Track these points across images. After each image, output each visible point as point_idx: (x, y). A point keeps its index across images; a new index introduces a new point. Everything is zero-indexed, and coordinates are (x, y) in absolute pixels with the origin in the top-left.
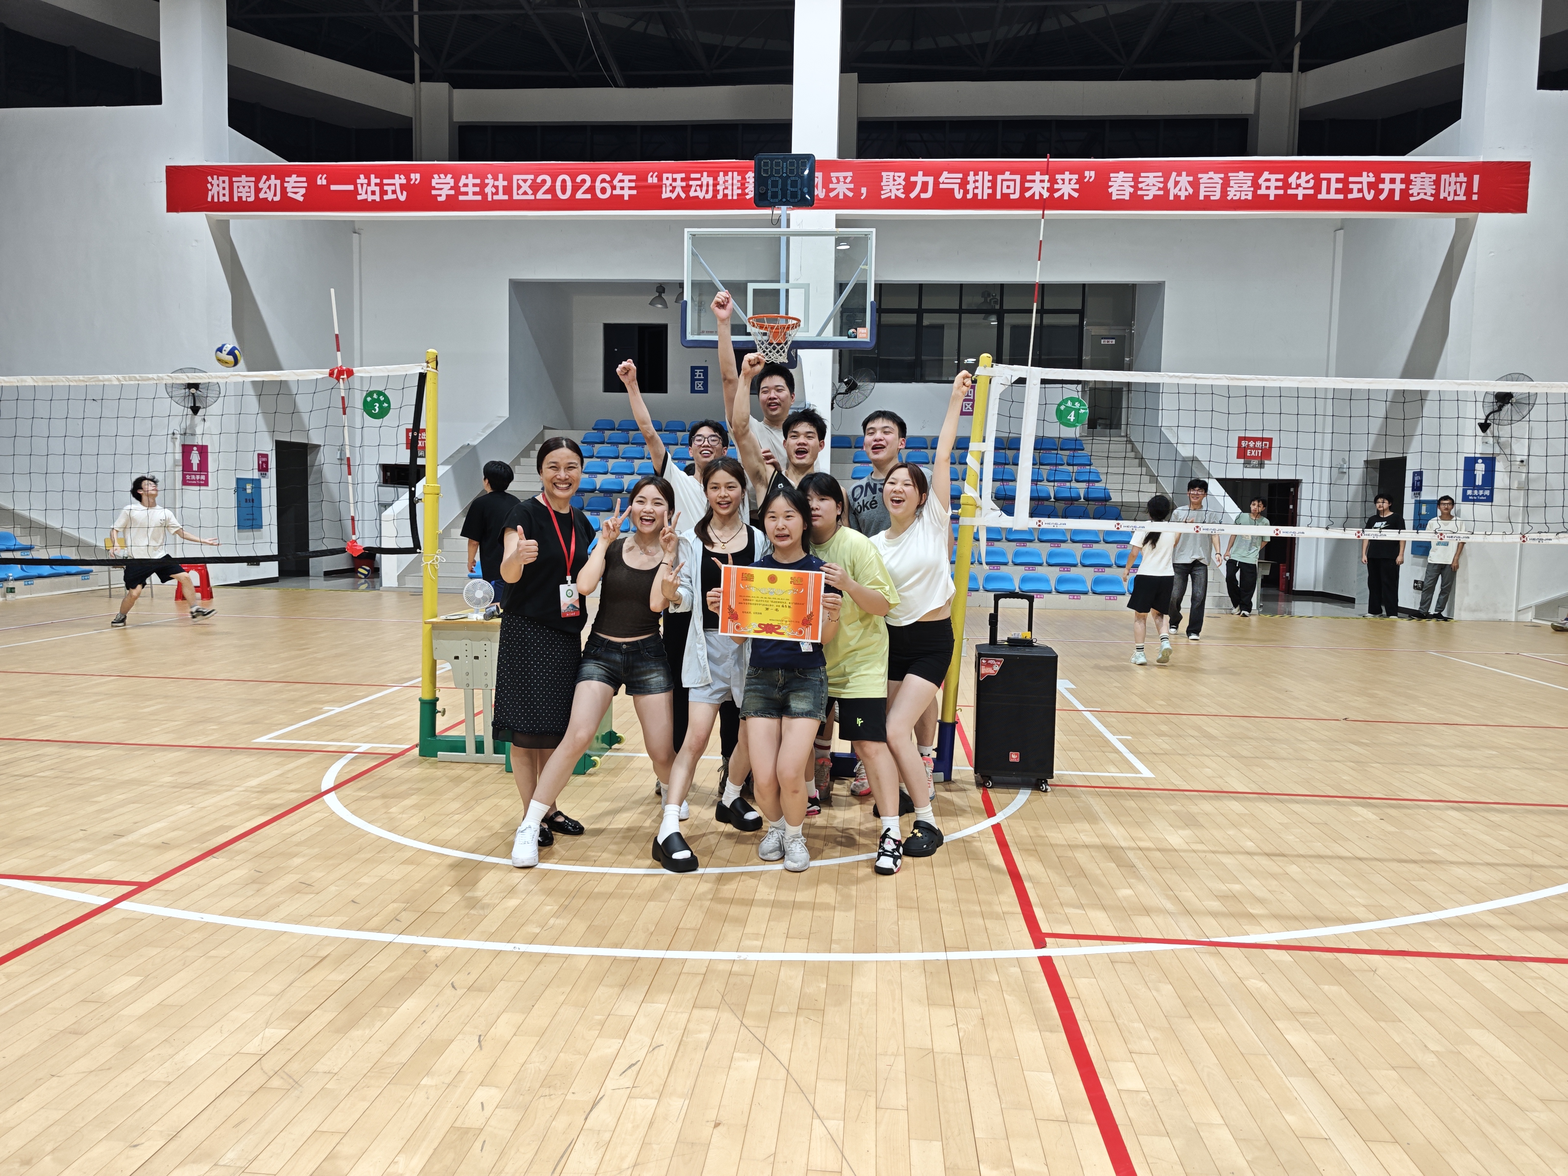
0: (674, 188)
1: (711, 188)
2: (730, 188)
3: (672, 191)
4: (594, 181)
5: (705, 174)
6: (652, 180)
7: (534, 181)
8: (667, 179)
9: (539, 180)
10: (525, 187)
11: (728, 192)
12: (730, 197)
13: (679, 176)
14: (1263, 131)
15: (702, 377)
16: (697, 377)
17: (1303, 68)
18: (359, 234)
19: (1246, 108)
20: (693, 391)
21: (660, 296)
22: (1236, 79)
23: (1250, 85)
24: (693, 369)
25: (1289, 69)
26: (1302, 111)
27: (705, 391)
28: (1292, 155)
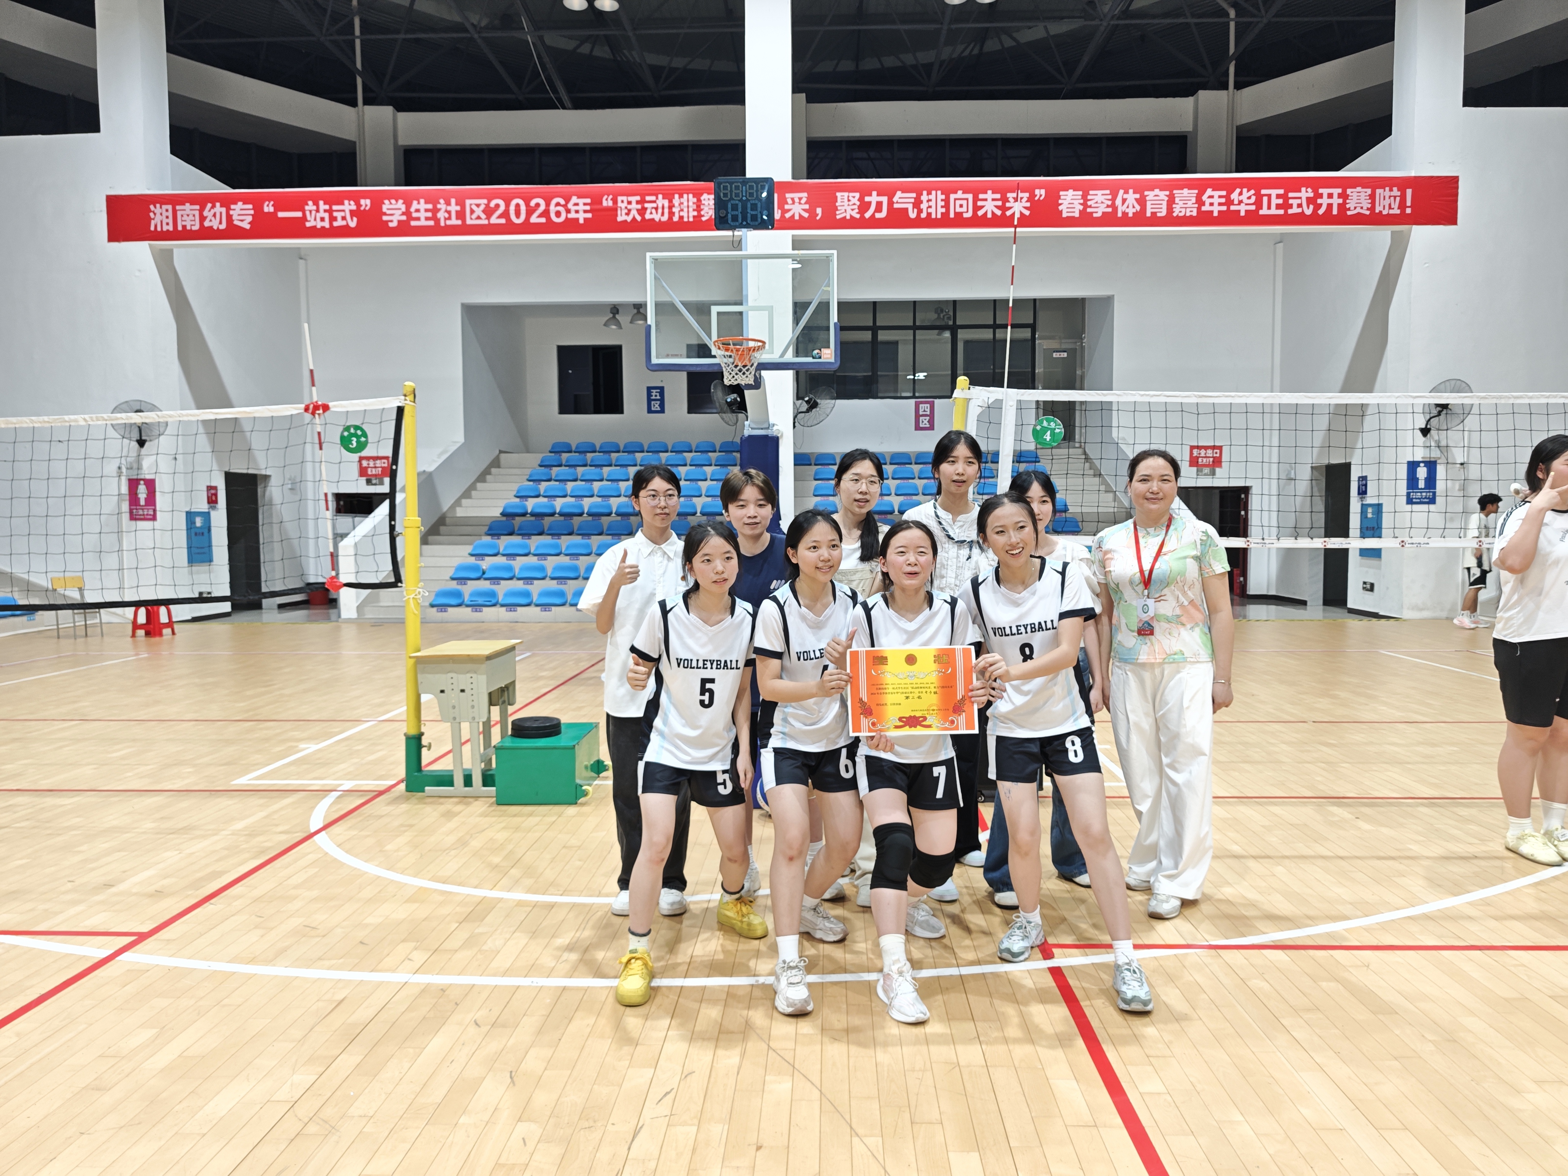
0: (629, 211)
1: (666, 211)
2: (685, 210)
3: (628, 214)
4: (548, 205)
5: (660, 196)
6: (607, 202)
7: (487, 205)
8: (622, 202)
9: (492, 204)
10: (479, 211)
11: (684, 214)
12: (686, 220)
13: (634, 199)
14: (1201, 150)
15: (658, 397)
16: (653, 397)
17: (1239, 86)
18: (305, 260)
19: (1184, 125)
20: (650, 411)
21: (614, 317)
22: (1174, 97)
23: (1187, 103)
24: (649, 389)
25: (1225, 87)
26: (1239, 128)
27: (662, 411)
28: (1231, 172)
